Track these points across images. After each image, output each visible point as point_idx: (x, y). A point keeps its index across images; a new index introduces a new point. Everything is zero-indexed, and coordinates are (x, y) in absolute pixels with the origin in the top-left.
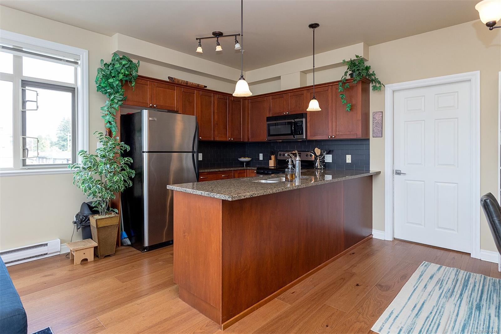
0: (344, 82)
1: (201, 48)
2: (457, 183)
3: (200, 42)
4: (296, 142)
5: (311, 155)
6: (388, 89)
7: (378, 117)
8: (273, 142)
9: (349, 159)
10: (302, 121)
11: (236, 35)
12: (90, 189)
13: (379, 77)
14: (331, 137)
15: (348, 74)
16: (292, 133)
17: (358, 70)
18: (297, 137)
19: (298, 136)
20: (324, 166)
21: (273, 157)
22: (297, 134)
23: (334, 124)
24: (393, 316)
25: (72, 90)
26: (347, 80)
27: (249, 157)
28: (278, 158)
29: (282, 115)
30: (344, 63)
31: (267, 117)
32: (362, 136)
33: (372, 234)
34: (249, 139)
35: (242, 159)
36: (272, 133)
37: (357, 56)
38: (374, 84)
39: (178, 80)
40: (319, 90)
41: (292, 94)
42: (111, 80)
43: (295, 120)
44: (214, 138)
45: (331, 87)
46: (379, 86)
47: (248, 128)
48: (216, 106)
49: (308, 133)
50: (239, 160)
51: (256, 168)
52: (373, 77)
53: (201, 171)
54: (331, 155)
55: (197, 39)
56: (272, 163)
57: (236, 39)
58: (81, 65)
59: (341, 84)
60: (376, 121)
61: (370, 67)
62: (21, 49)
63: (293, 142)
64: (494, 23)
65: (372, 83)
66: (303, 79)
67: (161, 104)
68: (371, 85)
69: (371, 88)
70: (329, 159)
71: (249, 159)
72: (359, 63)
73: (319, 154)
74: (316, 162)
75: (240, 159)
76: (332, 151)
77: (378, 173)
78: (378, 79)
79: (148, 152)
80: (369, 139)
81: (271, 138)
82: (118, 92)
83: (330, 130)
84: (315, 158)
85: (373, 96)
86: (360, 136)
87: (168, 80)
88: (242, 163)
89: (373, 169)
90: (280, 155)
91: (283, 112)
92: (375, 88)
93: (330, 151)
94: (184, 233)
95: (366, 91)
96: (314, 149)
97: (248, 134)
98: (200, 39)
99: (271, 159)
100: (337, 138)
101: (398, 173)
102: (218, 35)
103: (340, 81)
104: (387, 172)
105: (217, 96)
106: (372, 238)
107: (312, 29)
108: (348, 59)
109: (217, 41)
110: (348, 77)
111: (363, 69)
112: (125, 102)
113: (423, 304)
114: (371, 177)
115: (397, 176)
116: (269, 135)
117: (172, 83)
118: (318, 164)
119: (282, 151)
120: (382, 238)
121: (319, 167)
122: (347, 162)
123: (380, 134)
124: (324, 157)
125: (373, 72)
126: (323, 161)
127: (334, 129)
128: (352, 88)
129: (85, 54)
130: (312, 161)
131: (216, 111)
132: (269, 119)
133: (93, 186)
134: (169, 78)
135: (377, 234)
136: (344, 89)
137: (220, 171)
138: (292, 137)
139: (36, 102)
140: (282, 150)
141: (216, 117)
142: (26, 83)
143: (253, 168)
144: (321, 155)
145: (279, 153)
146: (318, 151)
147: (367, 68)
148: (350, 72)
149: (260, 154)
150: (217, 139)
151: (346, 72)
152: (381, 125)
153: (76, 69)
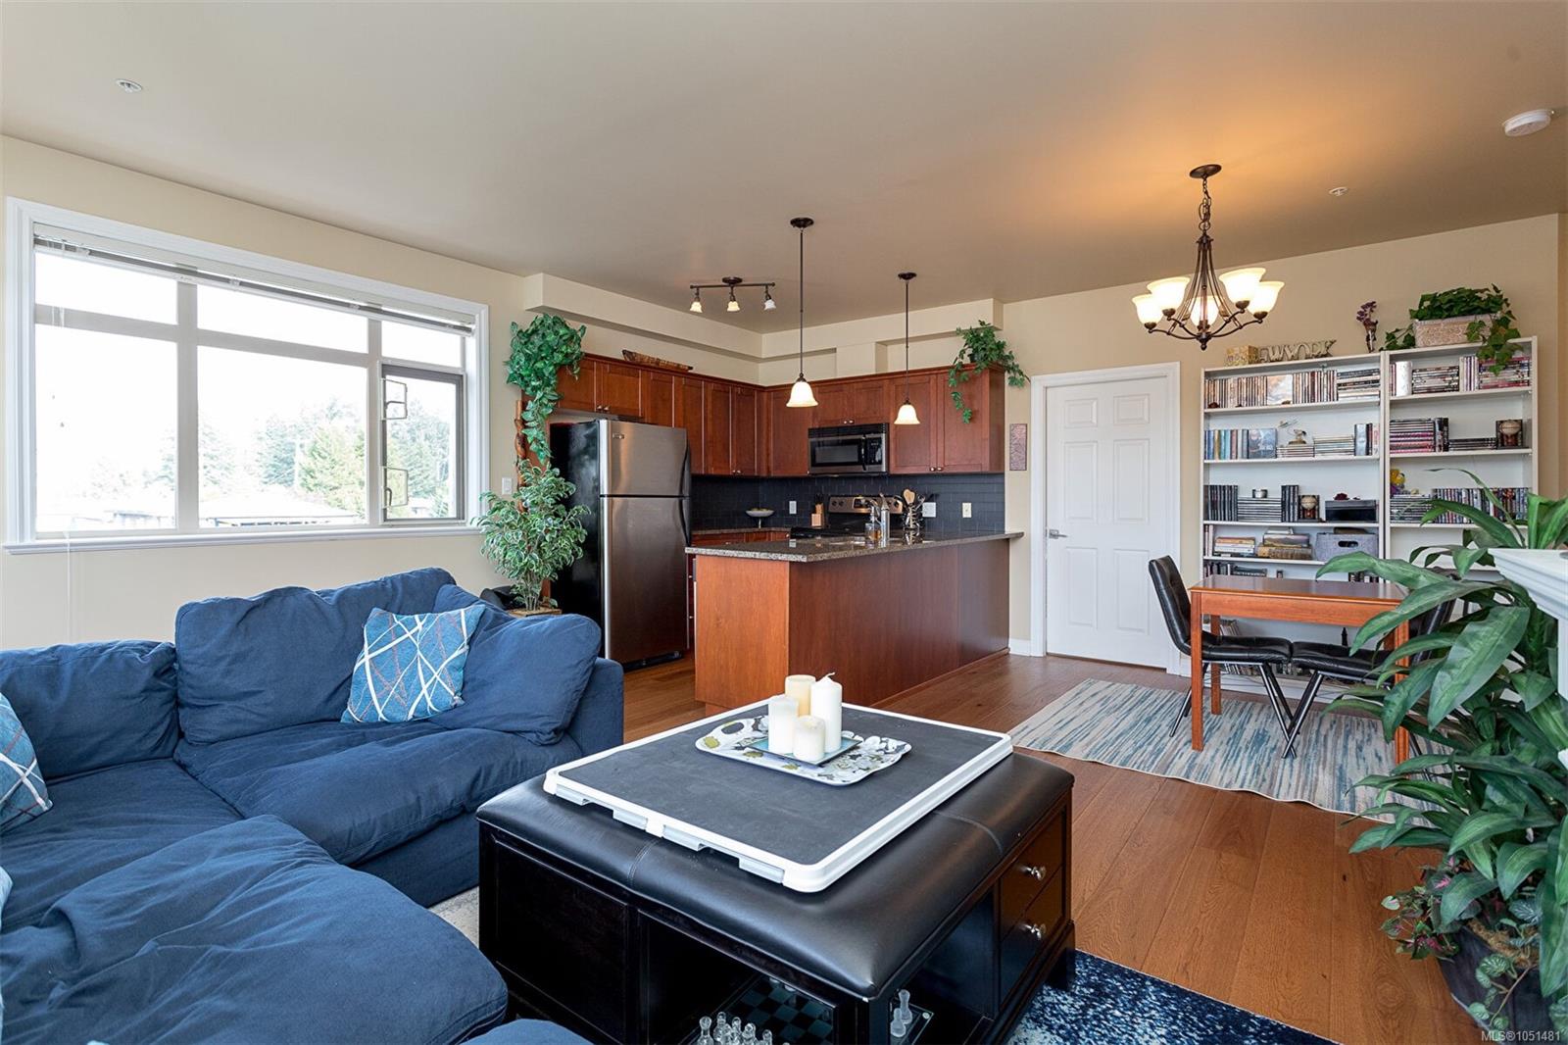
0: (960, 369)
1: (698, 304)
2: (1148, 551)
3: (697, 294)
4: (867, 478)
5: (896, 504)
6: (1037, 384)
7: (1019, 433)
8: (818, 478)
9: (967, 510)
10: (880, 439)
11: (767, 285)
12: (521, 560)
13: (1020, 361)
14: (935, 469)
15: (965, 356)
16: (861, 462)
17: (984, 349)
18: (870, 468)
19: (871, 466)
20: (921, 523)
21: (819, 507)
22: (871, 464)
23: (941, 445)
24: (1028, 730)
25: (457, 379)
26: (963, 366)
27: (768, 509)
28: (830, 510)
29: (839, 425)
30: (959, 332)
31: (809, 430)
32: (991, 468)
33: (1010, 646)
34: (769, 471)
35: (755, 512)
36: (818, 460)
37: (982, 323)
38: (1012, 374)
39: (642, 357)
40: (912, 380)
41: (861, 385)
42: (539, 365)
43: (867, 436)
44: (706, 469)
45: (935, 376)
46: (1021, 380)
47: (768, 449)
48: (710, 407)
49: (892, 461)
50: (748, 515)
51: (789, 530)
52: (1010, 363)
53: (694, 533)
54: (935, 504)
55: (692, 287)
56: (817, 520)
57: (767, 292)
58: (477, 334)
59: (953, 372)
60: (1015, 441)
61: (1004, 343)
62: (378, 307)
63: (860, 478)
64: (1154, 325)
65: (1009, 372)
66: (881, 358)
67: (616, 405)
68: (1007, 375)
69: (1007, 382)
70: (930, 510)
71: (770, 512)
72: (985, 336)
73: (912, 501)
74: (906, 516)
75: (749, 512)
76: (937, 495)
77: (1020, 535)
78: (1018, 366)
79: (609, 496)
80: (1003, 474)
81: (818, 470)
82: (548, 385)
83: (933, 456)
84: (904, 509)
85: (1010, 393)
86: (986, 469)
87: (621, 357)
88: (755, 519)
89: (1010, 529)
90: (834, 503)
91: (843, 420)
92: (1013, 381)
93: (932, 496)
94: (718, 620)
95: (997, 386)
96: (902, 492)
97: (768, 461)
98: (698, 287)
99: (815, 512)
100: (946, 471)
101: (1054, 536)
102: (734, 282)
103: (952, 367)
104: (1035, 532)
105: (712, 386)
106: (1008, 654)
107: (903, 280)
108: (966, 327)
109: (732, 293)
110: (967, 360)
111: (992, 349)
112: (561, 404)
113: (1072, 720)
114: (1007, 540)
115: (1051, 541)
116: (814, 464)
117: (632, 364)
118: (909, 520)
119: (837, 496)
120: (1026, 653)
121: (911, 526)
122: (964, 516)
123: (1023, 465)
124: (921, 507)
125: (1011, 352)
126: (918, 515)
127: (940, 455)
128: (973, 379)
129: (483, 312)
130: (900, 515)
131: (710, 416)
132: (812, 432)
133: (526, 556)
134: (624, 352)
135: (1016, 647)
136: (959, 383)
137: (723, 534)
138: (860, 469)
139: (405, 403)
140: (836, 494)
141: (710, 428)
142: (389, 369)
143: (783, 529)
144: (916, 502)
145: (832, 499)
146: (909, 496)
147: (1000, 346)
148: (970, 351)
149: (791, 502)
150: (712, 471)
151: (963, 351)
152: (1023, 448)
153: (463, 340)
